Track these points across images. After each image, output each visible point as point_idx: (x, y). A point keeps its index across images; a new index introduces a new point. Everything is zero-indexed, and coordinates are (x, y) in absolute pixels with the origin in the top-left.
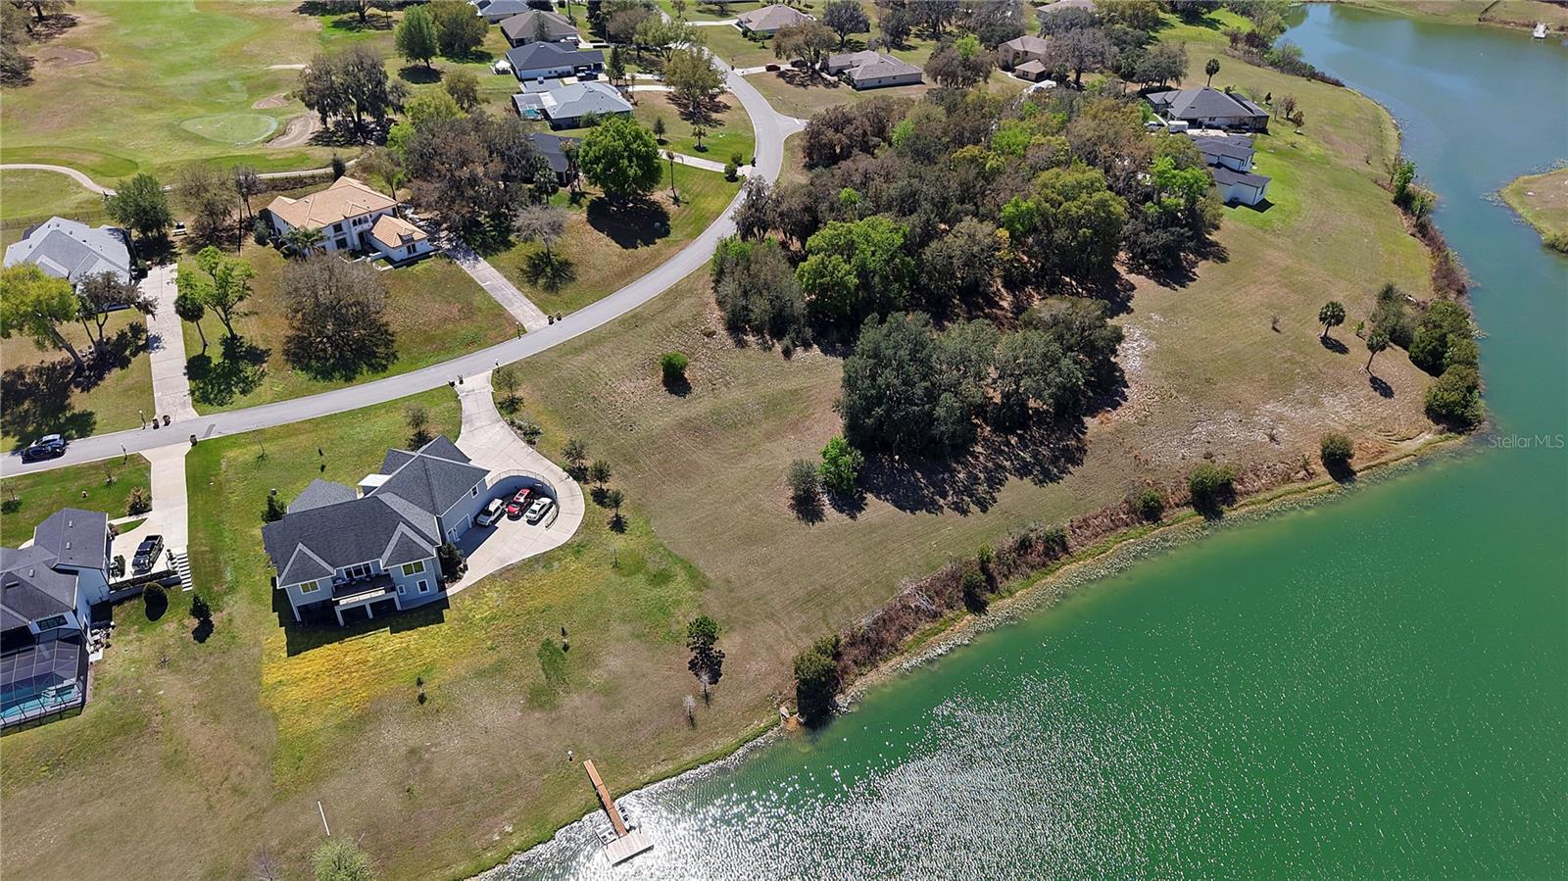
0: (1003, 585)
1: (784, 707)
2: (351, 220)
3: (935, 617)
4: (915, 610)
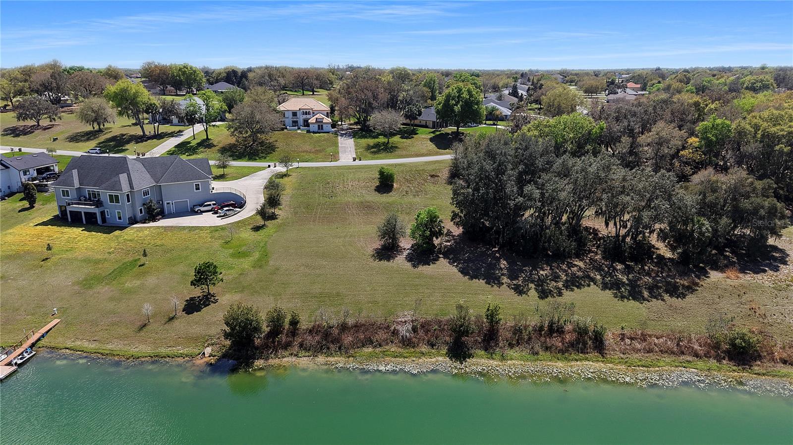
1: (211, 348)
2: (301, 111)
3: (408, 345)
4: (392, 333)
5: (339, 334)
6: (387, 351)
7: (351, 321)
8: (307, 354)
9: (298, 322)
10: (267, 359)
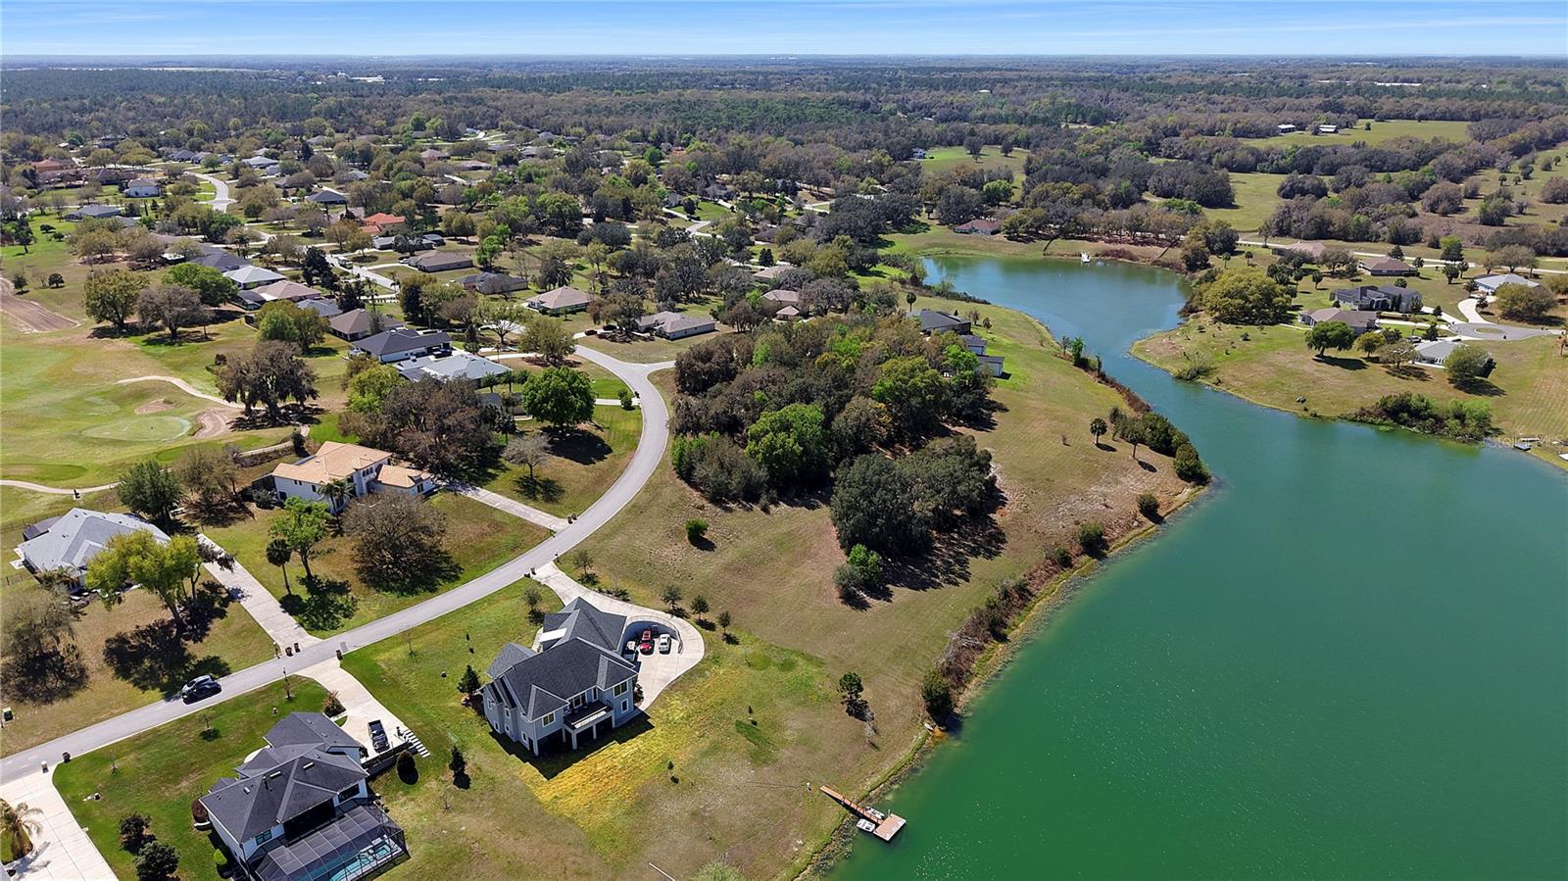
0: (1009, 622)
2: (361, 471)
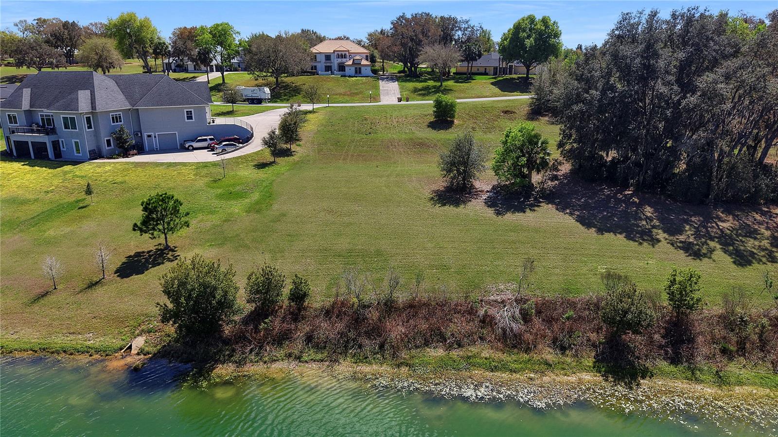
1: (145, 338)
2: (336, 53)
3: (514, 347)
4: (481, 321)
5: (380, 320)
6: (474, 356)
7: (402, 297)
8: (319, 356)
9: (305, 295)
10: (240, 363)
